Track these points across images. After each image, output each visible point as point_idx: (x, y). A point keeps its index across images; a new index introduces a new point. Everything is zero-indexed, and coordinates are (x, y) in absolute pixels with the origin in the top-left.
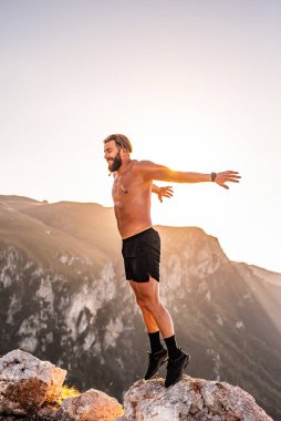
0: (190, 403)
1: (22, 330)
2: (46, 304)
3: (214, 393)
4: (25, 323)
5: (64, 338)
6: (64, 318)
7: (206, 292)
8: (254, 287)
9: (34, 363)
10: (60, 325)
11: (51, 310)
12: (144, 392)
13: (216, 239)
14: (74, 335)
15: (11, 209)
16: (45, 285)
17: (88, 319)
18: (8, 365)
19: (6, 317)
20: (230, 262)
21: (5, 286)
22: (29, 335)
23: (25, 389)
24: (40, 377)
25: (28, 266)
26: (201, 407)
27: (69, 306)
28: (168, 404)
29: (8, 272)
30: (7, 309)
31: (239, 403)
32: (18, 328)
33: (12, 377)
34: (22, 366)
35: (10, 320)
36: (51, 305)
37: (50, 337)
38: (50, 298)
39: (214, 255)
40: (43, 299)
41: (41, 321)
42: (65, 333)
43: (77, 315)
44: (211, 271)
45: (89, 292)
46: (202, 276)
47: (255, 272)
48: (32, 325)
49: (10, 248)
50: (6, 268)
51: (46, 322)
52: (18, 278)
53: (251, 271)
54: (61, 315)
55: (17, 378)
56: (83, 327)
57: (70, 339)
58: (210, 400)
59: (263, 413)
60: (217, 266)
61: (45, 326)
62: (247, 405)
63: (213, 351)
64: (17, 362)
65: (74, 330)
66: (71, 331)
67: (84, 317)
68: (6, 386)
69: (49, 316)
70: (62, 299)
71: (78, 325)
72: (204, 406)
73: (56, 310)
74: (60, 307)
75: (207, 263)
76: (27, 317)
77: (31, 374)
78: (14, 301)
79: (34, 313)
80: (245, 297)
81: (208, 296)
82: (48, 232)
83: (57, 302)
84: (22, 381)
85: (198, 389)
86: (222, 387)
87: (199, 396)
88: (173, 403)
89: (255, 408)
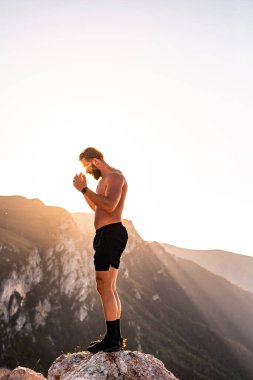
0: (106, 372)
3: (127, 362)
7: (125, 270)
8: (166, 263)
12: (65, 366)
13: (131, 222)
14: (6, 318)
17: (19, 303)
20: (144, 242)
26: (116, 375)
28: (87, 375)
31: (150, 369)
43: (8, 299)
44: (128, 251)
45: (19, 278)
47: (167, 249)
53: (163, 249)
56: (15, 310)
57: (3, 322)
58: (124, 369)
59: (172, 376)
60: (133, 246)
62: (157, 370)
63: (133, 323)
65: (6, 313)
66: (3, 315)
67: (15, 301)
71: (9, 308)
72: (119, 374)
80: (160, 272)
81: (127, 273)
85: (113, 359)
86: (134, 356)
87: (114, 366)
88: (91, 374)
89: (164, 372)
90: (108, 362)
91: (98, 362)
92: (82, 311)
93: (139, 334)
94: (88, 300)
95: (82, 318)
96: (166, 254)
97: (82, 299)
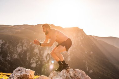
0: (66, 76)
1: (31, 61)
2: (37, 54)
3: (73, 72)
4: (32, 59)
5: (43, 62)
6: (42, 57)
7: (81, 45)
8: (94, 42)
9: (24, 70)
10: (42, 59)
11: (39, 55)
13: (82, 30)
14: (46, 61)
15: (24, 29)
16: (36, 48)
17: (49, 56)
18: (17, 71)
19: (26, 59)
20: (87, 36)
21: (25, 50)
22: (33, 63)
23: (22, 78)
24: (26, 74)
25: (31, 44)
26: (69, 77)
27: (43, 53)
28: (59, 77)
29: (25, 46)
30: (26, 56)
31: (80, 74)
32: (30, 61)
33: (18, 75)
34: (21, 71)
35: (28, 59)
36: (39, 54)
37: (39, 62)
38: (38, 52)
39: (82, 34)
40: (36, 52)
41: (36, 58)
42: (43, 61)
43: (46, 55)
44: (82, 39)
45: (49, 49)
46: (79, 40)
47: (94, 37)
48: (34, 60)
49: (25, 39)
50: (25, 45)
51: (38, 58)
52: (28, 47)
53: (93, 37)
54: (41, 56)
55: (20, 75)
56: (48, 59)
57: (45, 62)
58: (72, 75)
59: (88, 76)
60: (83, 37)
61: (38, 60)
62: (83, 75)
63: (85, 61)
64: (19, 70)
65: (46, 60)
66: (45, 60)
67: (48, 56)
68: (17, 78)
69: (38, 57)
70: (41, 52)
71: (47, 58)
72: (70, 76)
73: (40, 55)
74: (41, 54)
75: (80, 37)
76: (32, 58)
77: (24, 73)
78: (28, 54)
79: (34, 56)
80: (92, 45)
81: (82, 46)
82: (35, 34)
83: (40, 53)
84: (21, 75)
85: (68, 72)
86: (75, 70)
87: (68, 74)
88: (61, 76)
89: (85, 75)
90: (67, 73)
91: (63, 73)
92: (69, 58)
93: (87, 64)
94: (70, 55)
95: (69, 60)
96: (94, 39)
97: (69, 54)
